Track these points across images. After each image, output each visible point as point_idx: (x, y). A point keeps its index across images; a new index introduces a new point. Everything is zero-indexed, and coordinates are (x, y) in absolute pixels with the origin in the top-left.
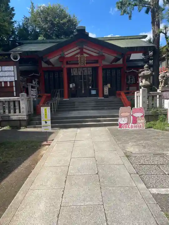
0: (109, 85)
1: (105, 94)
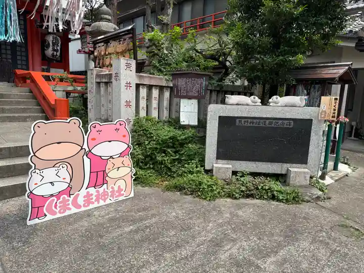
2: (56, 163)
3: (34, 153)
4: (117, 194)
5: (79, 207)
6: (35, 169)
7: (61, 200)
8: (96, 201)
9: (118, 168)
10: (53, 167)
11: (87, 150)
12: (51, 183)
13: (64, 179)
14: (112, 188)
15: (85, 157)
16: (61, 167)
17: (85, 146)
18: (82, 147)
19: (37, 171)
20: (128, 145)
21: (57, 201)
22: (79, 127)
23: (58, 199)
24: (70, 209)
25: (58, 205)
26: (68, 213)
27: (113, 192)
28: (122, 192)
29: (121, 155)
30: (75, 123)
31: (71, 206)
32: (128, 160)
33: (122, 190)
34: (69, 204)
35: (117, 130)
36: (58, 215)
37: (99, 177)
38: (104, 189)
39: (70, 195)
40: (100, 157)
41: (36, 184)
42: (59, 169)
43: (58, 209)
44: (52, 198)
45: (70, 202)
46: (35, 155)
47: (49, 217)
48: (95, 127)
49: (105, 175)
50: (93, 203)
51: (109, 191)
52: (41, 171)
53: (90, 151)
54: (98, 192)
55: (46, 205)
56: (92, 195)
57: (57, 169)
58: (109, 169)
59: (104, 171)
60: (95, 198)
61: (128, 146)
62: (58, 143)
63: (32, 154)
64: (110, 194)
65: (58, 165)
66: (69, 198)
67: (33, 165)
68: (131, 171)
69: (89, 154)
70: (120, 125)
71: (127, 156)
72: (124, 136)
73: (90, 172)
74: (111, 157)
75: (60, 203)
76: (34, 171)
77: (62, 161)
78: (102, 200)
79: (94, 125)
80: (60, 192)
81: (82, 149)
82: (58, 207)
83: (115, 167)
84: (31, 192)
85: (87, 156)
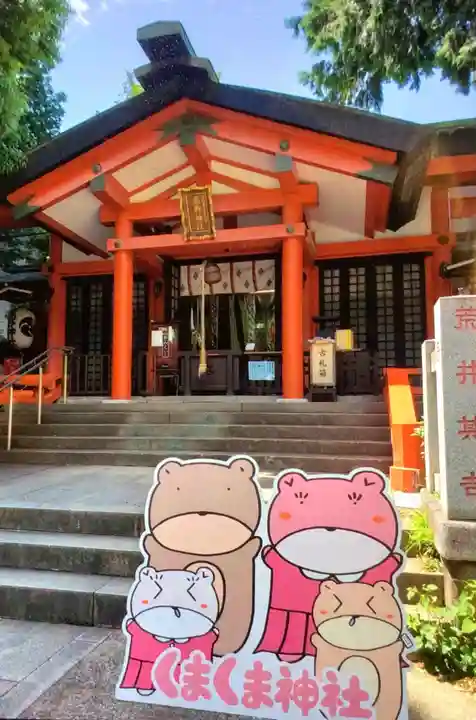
3: (151, 530)
4: (347, 704)
5: (230, 698)
6: (148, 566)
7: (190, 661)
8: (278, 698)
9: (355, 617)
10: (185, 569)
11: (267, 541)
12: (175, 608)
13: (204, 606)
14: (331, 676)
15: (259, 560)
16: (200, 575)
17: (262, 532)
18: (253, 532)
19: (152, 572)
20: (391, 550)
21: (182, 659)
22: (251, 479)
23: (185, 656)
24: (207, 695)
25: (183, 673)
26: (200, 704)
27: (332, 689)
28: (365, 705)
29: (366, 577)
30: (242, 470)
31: (211, 687)
33: (365, 697)
34: (206, 681)
35: (355, 497)
36: (179, 702)
37: (293, 628)
38: (305, 673)
39: (212, 655)
40: (300, 568)
41: (145, 602)
42: (196, 578)
43: (182, 684)
44: (173, 649)
45: (211, 676)
46: (152, 535)
47: (159, 698)
48: (290, 485)
49: (311, 629)
50: (269, 703)
51: (321, 685)
52: (159, 575)
53: (273, 547)
54: (285, 671)
55: (158, 661)
56: (268, 676)
57: (191, 575)
58: (323, 613)
59: (308, 614)
60: (275, 690)
61: (392, 555)
62: (202, 513)
63: (148, 531)
64: (322, 695)
65: (194, 568)
66: (208, 662)
67: (146, 557)
68: (400, 638)
69: (269, 553)
70: (367, 484)
71: (386, 585)
72: (378, 520)
73: (270, 607)
74: (333, 577)
75: (188, 668)
76: (145, 571)
77: (204, 559)
78: (297, 702)
79: (288, 480)
80: (190, 638)
81: (253, 537)
82: (181, 677)
83: (341, 611)
84: (134, 619)
85: (263, 557)
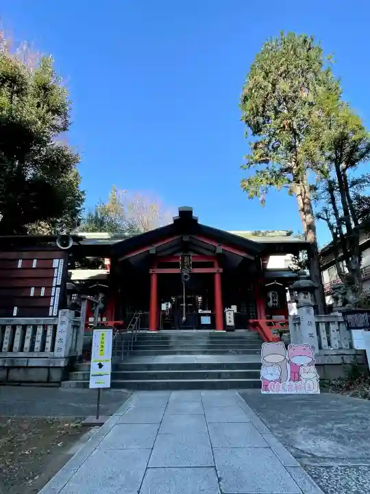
0: (234, 308)
1: (228, 324)
2: (273, 364)
5: (286, 391)
7: (276, 384)
9: (307, 372)
12: (271, 374)
13: (277, 373)
16: (275, 367)
19: (265, 367)
21: (274, 384)
22: (283, 346)
26: (280, 392)
29: (309, 364)
32: (313, 368)
37: (296, 376)
38: (299, 384)
39: (280, 382)
40: (296, 364)
41: (264, 373)
43: (275, 389)
45: (281, 387)
46: (264, 359)
47: (271, 392)
48: (291, 347)
53: (290, 360)
54: (296, 384)
56: (293, 385)
57: (273, 367)
58: (301, 372)
59: (298, 373)
61: (313, 360)
63: (262, 358)
66: (280, 384)
68: (316, 376)
71: (313, 366)
73: (291, 372)
74: (302, 365)
76: (263, 367)
77: (276, 363)
80: (275, 380)
81: (285, 358)
83: (305, 372)
84: (262, 376)
85: (288, 363)
